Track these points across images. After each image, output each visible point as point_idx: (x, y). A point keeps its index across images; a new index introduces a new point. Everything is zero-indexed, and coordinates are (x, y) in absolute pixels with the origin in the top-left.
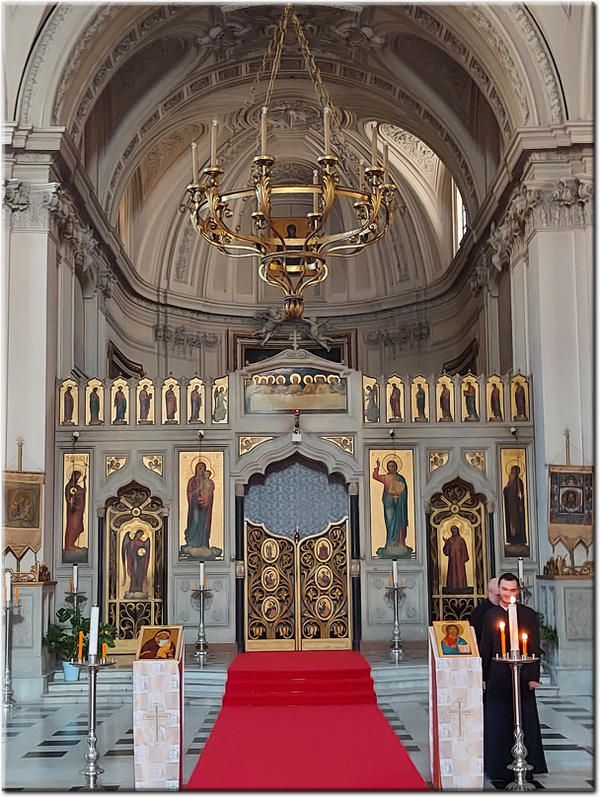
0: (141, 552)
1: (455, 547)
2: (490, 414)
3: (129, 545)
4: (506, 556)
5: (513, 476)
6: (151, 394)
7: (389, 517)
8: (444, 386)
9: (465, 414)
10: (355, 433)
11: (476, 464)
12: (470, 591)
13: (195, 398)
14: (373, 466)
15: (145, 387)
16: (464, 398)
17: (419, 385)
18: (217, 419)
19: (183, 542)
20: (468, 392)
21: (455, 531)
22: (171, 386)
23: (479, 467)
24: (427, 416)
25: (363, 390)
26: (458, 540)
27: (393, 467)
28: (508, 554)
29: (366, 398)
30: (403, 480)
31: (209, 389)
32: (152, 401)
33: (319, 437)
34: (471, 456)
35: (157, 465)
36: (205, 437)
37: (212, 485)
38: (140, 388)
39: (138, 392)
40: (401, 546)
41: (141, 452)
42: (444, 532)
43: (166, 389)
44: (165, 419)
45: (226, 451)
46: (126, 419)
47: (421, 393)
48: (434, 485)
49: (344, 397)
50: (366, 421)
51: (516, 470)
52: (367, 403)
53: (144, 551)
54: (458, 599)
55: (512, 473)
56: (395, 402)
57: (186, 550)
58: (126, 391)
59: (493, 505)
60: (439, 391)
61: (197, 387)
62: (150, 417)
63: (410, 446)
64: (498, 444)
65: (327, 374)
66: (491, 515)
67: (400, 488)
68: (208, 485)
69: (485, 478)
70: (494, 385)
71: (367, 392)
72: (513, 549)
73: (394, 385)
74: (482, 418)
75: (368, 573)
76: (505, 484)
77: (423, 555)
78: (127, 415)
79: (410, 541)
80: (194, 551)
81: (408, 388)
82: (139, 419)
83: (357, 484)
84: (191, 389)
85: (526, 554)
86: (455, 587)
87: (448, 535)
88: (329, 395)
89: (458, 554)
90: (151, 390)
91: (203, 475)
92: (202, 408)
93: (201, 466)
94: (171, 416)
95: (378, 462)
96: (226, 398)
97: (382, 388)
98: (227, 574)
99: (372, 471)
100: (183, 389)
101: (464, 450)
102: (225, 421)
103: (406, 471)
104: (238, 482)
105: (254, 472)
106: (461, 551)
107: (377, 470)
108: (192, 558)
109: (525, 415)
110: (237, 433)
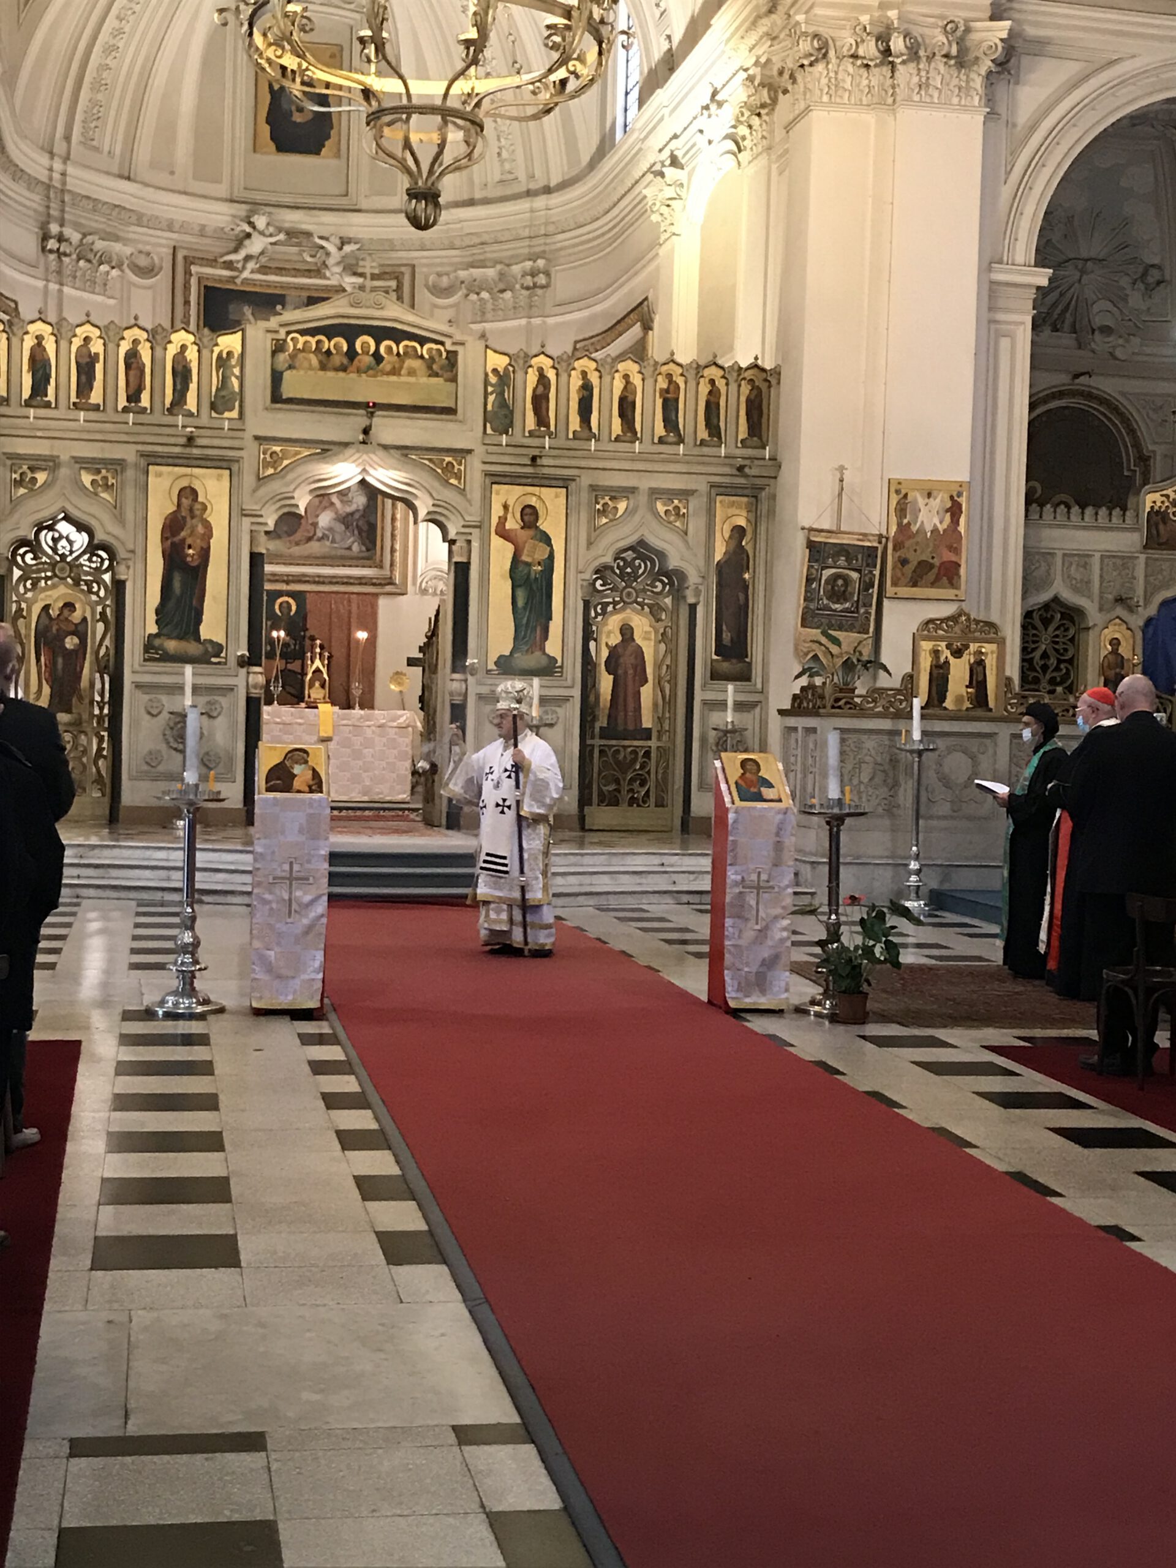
0: (71, 642)
1: (627, 660)
2: (703, 433)
3: (47, 629)
4: (712, 679)
5: (733, 544)
6: (97, 354)
7: (520, 603)
8: (626, 377)
9: (660, 430)
10: (469, 451)
11: (672, 518)
12: (647, 734)
13: (179, 368)
14: (497, 511)
15: (87, 340)
16: (659, 402)
17: (584, 374)
18: (221, 408)
19: (153, 629)
20: (667, 391)
21: (627, 631)
22: (136, 342)
23: (678, 524)
24: (595, 430)
25: (486, 375)
26: (630, 649)
27: (530, 516)
28: (715, 675)
29: (490, 389)
30: (546, 539)
31: (205, 352)
32: (99, 367)
33: (406, 456)
34: (665, 505)
35: (107, 487)
36: (200, 442)
37: (208, 527)
38: (77, 342)
39: (74, 349)
40: (538, 653)
41: (77, 460)
42: (610, 634)
43: (125, 347)
44: (122, 402)
45: (235, 467)
46: (51, 396)
47: (587, 387)
48: (600, 552)
49: (451, 386)
50: (489, 431)
51: (739, 532)
52: (491, 398)
53: (76, 640)
54: (625, 747)
55: (730, 537)
56: (540, 401)
57: (157, 642)
58: (50, 346)
59: (697, 592)
60: (618, 385)
61: (184, 348)
62: (96, 397)
63: (564, 483)
64: (713, 486)
65: (422, 341)
66: (693, 608)
67: (542, 553)
68: (200, 529)
69: (686, 542)
70: (712, 382)
71: (493, 379)
72: (726, 666)
73: (541, 371)
74: (689, 439)
75: (480, 697)
76: (718, 556)
77: (574, 670)
78: (51, 390)
79: (553, 647)
80: (171, 645)
81: (564, 377)
82: (74, 399)
83: (469, 542)
84: (172, 350)
85: (744, 676)
86: (621, 728)
87: (615, 639)
88: (424, 380)
89: (631, 672)
90: (97, 347)
91: (191, 510)
92: (193, 386)
93: (189, 493)
94: (134, 397)
95: (506, 507)
96: (237, 371)
97: (519, 375)
98: (231, 689)
99: (494, 521)
100: (159, 350)
101: (655, 493)
102: (234, 414)
103: (552, 524)
104: (255, 528)
105: (286, 510)
106: (635, 668)
107: (502, 520)
108: (167, 657)
109: (760, 438)
110: (257, 438)
